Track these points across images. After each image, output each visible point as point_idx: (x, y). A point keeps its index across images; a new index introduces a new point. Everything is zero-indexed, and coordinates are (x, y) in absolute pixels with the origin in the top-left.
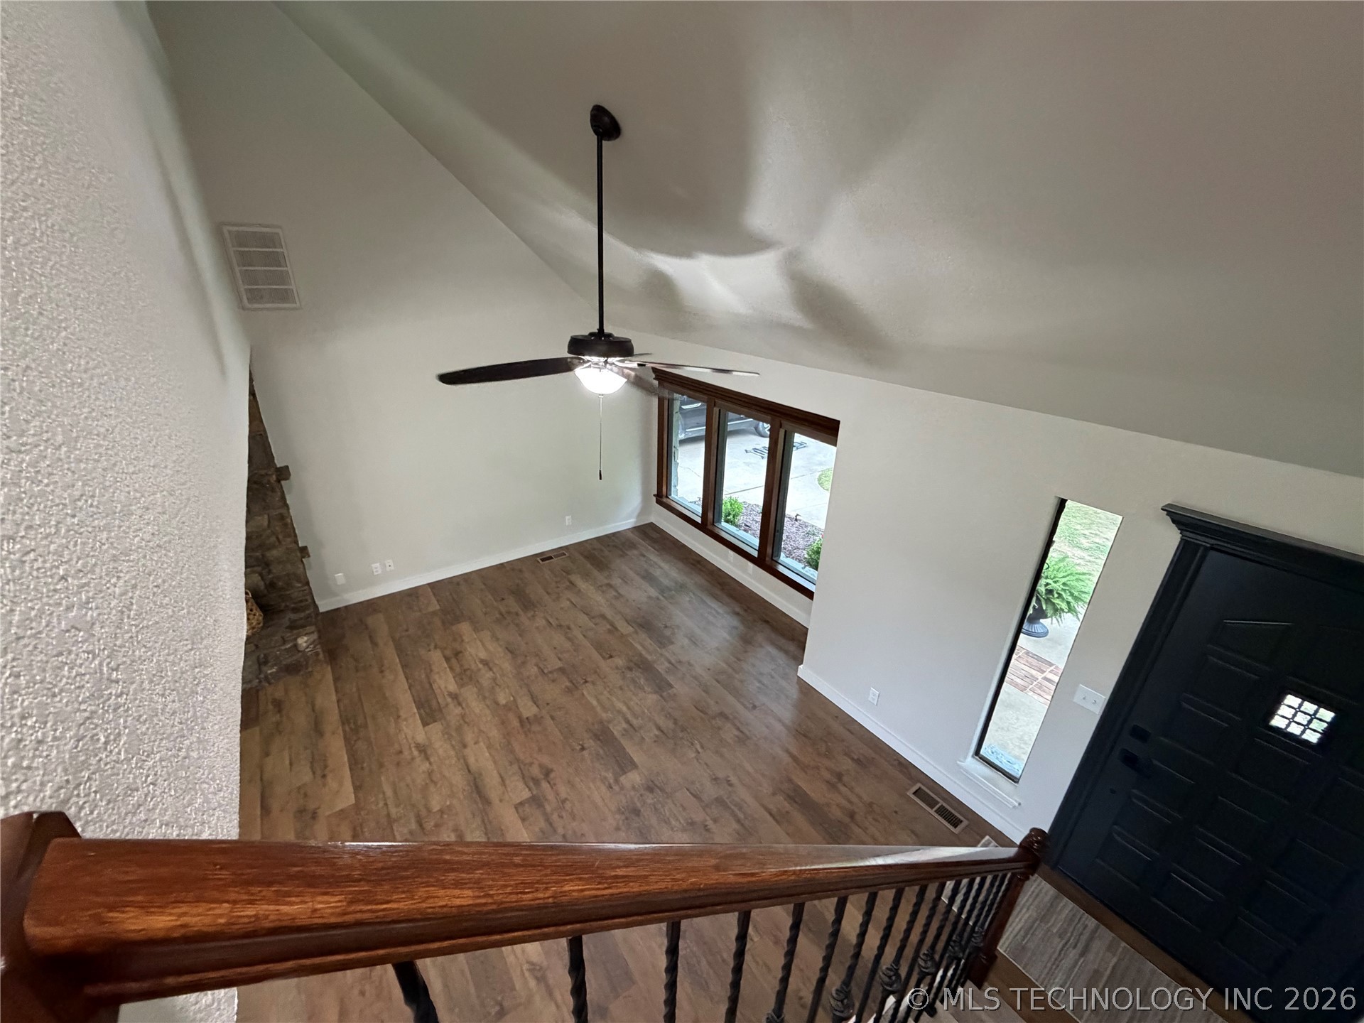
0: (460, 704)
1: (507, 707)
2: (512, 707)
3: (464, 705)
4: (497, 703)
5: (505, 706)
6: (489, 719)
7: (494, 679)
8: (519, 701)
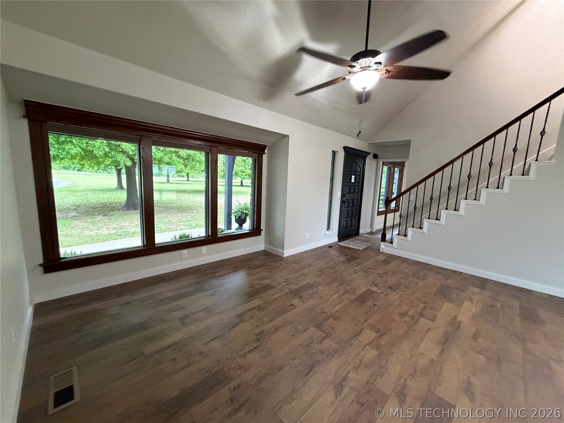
0: (404, 386)
1: (378, 347)
2: (374, 344)
3: (402, 381)
4: (380, 355)
5: (377, 350)
6: (397, 355)
7: (356, 369)
8: (366, 342)
